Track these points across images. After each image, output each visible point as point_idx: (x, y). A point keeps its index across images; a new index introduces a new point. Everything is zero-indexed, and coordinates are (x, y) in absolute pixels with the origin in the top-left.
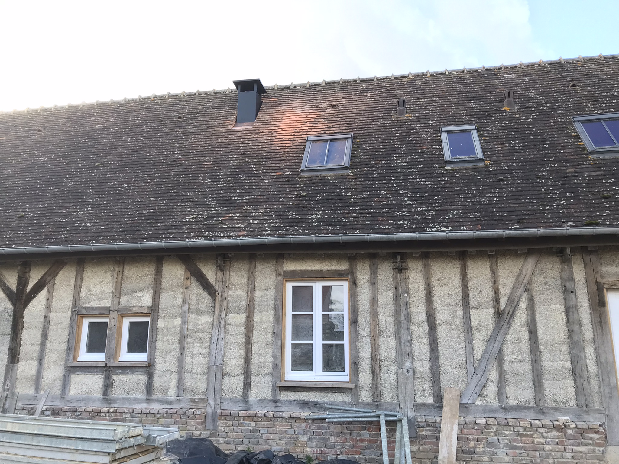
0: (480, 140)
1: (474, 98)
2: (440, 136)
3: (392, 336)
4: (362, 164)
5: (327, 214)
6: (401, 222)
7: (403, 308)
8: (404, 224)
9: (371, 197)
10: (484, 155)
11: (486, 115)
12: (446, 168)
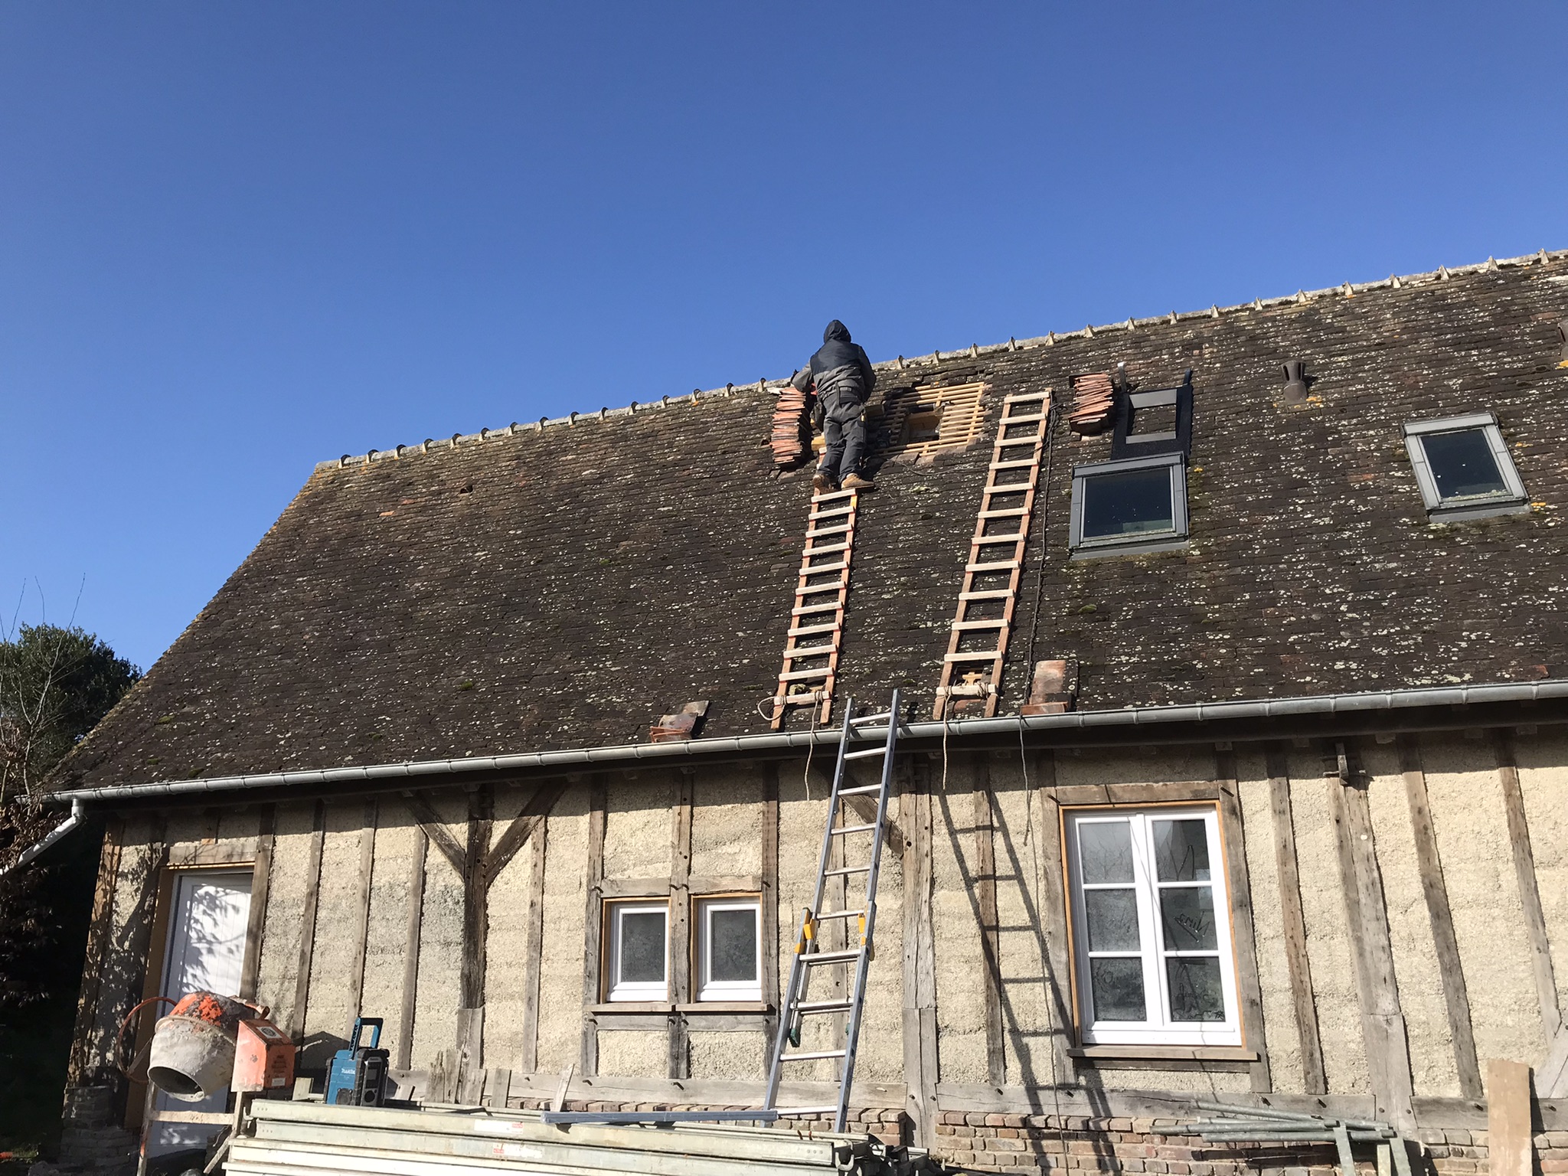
0: (1511, 451)
1: (1479, 343)
2: (1404, 446)
3: (1339, 935)
4: (1219, 526)
5: (1154, 653)
6: (1340, 665)
7: (1360, 868)
8: (1348, 669)
9: (1254, 607)
10: (1526, 487)
11: (1517, 383)
12: (1433, 527)
